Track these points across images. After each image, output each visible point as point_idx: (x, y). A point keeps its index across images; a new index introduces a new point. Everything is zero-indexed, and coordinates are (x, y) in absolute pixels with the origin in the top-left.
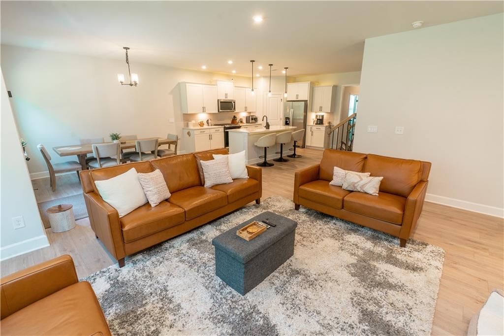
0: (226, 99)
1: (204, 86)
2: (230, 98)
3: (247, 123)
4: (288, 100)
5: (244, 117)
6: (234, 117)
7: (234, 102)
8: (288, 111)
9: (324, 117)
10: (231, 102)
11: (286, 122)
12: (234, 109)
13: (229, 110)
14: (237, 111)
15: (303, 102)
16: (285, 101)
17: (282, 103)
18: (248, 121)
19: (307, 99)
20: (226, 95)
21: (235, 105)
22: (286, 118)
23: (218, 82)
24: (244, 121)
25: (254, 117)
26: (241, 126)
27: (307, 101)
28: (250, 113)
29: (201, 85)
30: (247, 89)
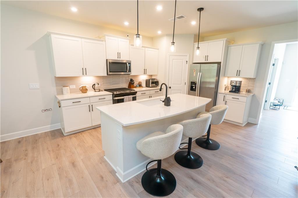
0: (119, 59)
1: (83, 40)
2: (124, 58)
3: (147, 86)
4: (194, 62)
5: (143, 80)
6: (132, 80)
7: (129, 63)
8: (194, 75)
9: (242, 83)
10: (126, 63)
11: (192, 87)
12: (130, 71)
13: (122, 73)
14: (133, 73)
15: (216, 65)
16: (191, 64)
17: (188, 64)
18: (147, 85)
19: (220, 61)
20: (119, 54)
21: (130, 67)
22: (191, 82)
23: (107, 37)
24: (144, 84)
25: (155, 80)
26: (136, 92)
27: (220, 63)
28: (151, 76)
29: (79, 39)
30: (146, 49)
